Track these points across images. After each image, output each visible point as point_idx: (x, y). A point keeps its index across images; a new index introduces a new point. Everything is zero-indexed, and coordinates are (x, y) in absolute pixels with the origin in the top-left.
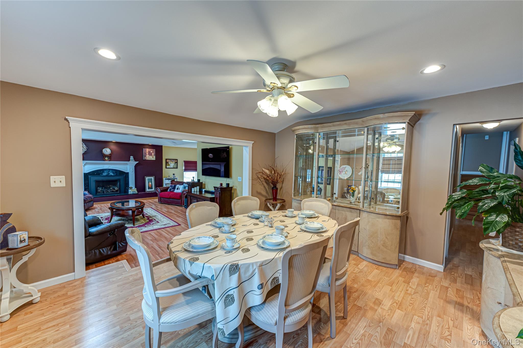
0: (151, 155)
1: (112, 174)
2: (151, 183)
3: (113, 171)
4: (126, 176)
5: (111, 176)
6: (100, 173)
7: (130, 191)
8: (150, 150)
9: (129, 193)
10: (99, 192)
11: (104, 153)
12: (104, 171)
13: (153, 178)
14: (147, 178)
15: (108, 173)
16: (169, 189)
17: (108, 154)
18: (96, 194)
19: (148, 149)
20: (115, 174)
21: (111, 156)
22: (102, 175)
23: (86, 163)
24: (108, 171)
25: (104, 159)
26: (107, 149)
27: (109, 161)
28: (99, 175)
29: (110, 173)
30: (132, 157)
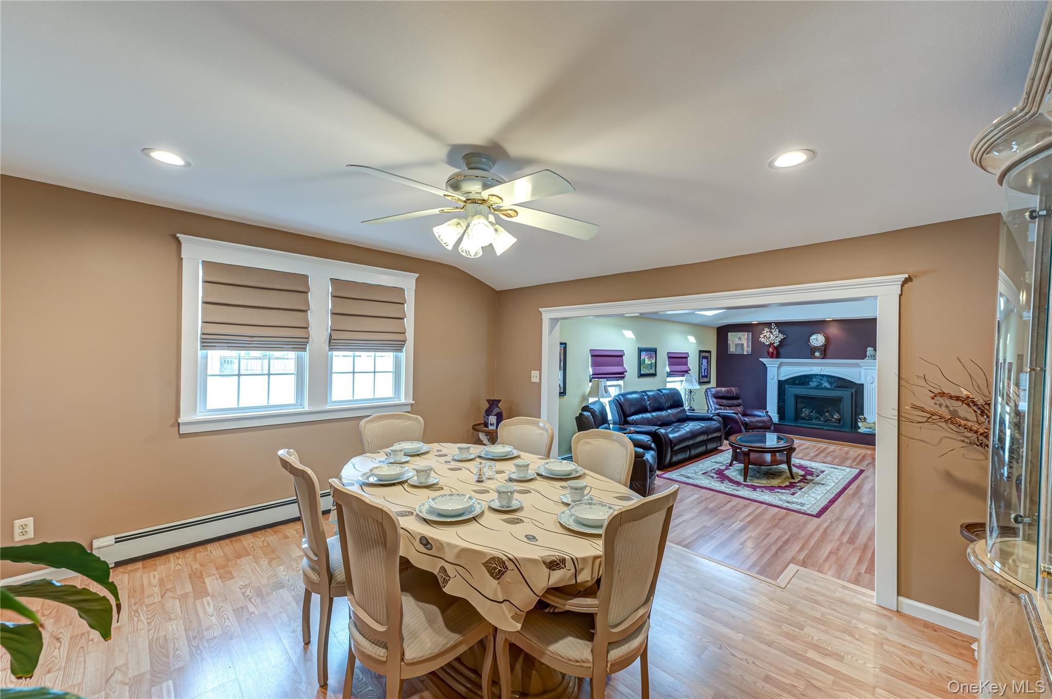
1: (828, 386)
3: (830, 380)
4: (856, 391)
5: (826, 389)
6: (806, 382)
7: (860, 424)
9: (861, 430)
10: (803, 419)
11: (812, 344)
12: (812, 378)
15: (819, 382)
17: (819, 345)
18: (797, 420)
20: (833, 386)
21: (825, 350)
22: (809, 386)
23: (781, 363)
24: (821, 378)
25: (814, 354)
26: (819, 336)
27: (822, 359)
28: (804, 385)
29: (823, 382)
30: (871, 350)
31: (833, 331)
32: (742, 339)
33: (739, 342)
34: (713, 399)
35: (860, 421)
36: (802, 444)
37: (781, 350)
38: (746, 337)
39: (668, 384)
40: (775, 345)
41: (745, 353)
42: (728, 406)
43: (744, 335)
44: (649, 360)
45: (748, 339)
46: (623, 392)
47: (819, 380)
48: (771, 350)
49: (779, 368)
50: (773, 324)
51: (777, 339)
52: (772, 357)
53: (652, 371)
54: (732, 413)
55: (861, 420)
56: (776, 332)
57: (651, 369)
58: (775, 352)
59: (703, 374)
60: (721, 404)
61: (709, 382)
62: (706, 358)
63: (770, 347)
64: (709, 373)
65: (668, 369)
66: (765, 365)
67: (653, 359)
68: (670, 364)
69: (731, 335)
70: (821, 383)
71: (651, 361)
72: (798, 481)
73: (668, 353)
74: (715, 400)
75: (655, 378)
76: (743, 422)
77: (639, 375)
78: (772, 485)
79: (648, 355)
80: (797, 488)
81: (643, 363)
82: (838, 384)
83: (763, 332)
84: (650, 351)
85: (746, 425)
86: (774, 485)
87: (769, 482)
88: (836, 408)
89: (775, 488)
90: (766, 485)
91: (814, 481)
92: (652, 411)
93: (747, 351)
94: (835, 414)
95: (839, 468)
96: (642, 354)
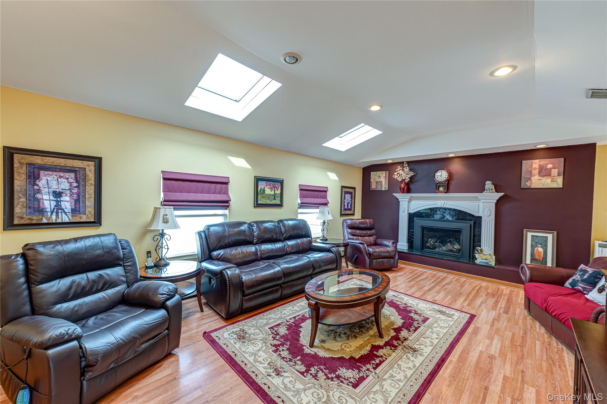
0: (549, 175)
1: (450, 218)
2: (541, 250)
3: (452, 212)
4: (474, 223)
5: (448, 221)
6: (431, 215)
7: (477, 255)
8: (543, 162)
9: (477, 262)
10: (428, 248)
11: (437, 179)
12: (436, 211)
13: (550, 237)
14: (530, 235)
15: (443, 215)
16: (570, 280)
17: (443, 180)
18: (423, 249)
19: (537, 161)
20: (455, 218)
21: (448, 184)
22: (434, 218)
23: (411, 197)
24: (444, 211)
25: (438, 189)
26: (443, 172)
27: (445, 193)
28: (429, 218)
29: (445, 214)
30: (489, 184)
31: (457, 167)
32: (381, 177)
33: (379, 180)
34: (348, 229)
35: (477, 252)
36: (425, 272)
37: (412, 186)
38: (384, 175)
39: (299, 215)
40: (405, 181)
41: (383, 189)
42: (361, 236)
43: (383, 174)
44: (271, 191)
45: (386, 177)
46: (228, 221)
47: (442, 213)
48: (402, 185)
49: (409, 202)
50: (405, 163)
51: (407, 175)
52: (403, 192)
53: (278, 202)
54: (360, 243)
55: (477, 251)
56: (407, 169)
57: (275, 199)
58: (406, 188)
59: (346, 207)
60: (353, 234)
61: (353, 214)
62: (350, 193)
63: (402, 183)
64: (353, 206)
65: (299, 202)
66: (398, 199)
67: (277, 190)
68: (302, 197)
69: (373, 174)
70: (444, 216)
71: (275, 192)
72: (386, 342)
73: (300, 185)
74: (349, 231)
75: (281, 209)
76: (368, 252)
77: (255, 205)
78: (344, 356)
79: (269, 185)
80: (375, 363)
81: (263, 193)
82: (459, 217)
83: (397, 170)
84: (273, 182)
85: (370, 255)
86: (345, 357)
87: (343, 347)
88: (456, 239)
89: (343, 363)
90: (332, 356)
91: (406, 343)
92: (259, 242)
93: (385, 187)
94: (456, 244)
95: (447, 312)
96: (260, 183)
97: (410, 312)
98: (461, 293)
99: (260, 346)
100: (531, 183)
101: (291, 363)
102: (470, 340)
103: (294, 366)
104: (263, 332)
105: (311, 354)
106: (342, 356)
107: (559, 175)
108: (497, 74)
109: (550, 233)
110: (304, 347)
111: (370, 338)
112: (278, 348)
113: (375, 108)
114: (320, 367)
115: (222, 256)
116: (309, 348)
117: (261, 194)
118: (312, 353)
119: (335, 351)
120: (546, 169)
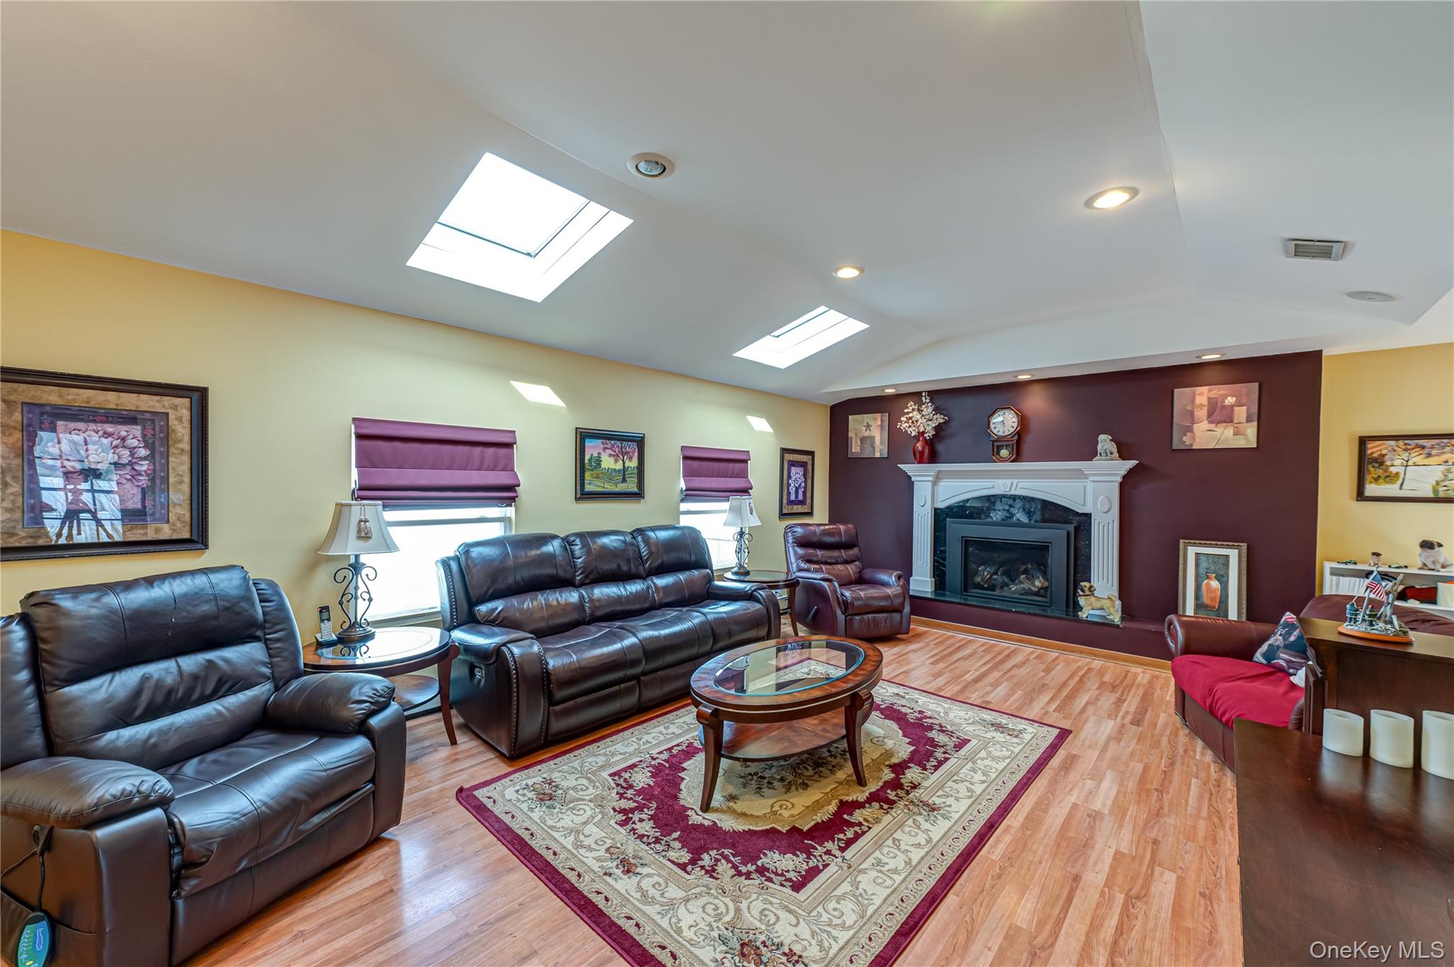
0: (1229, 420)
1: (1024, 519)
2: (1215, 584)
3: (1028, 506)
4: (1076, 529)
5: (1020, 524)
6: (983, 512)
7: (1082, 601)
8: (1217, 391)
9: (1083, 615)
10: (979, 586)
11: (995, 431)
12: (994, 503)
13: (1233, 554)
14: (1192, 551)
15: (1008, 511)
17: (1007, 433)
18: (966, 590)
19: (1204, 389)
20: (1035, 517)
21: (1019, 442)
22: (989, 520)
23: (939, 472)
24: (1011, 502)
25: (998, 453)
26: (1007, 414)
27: (1012, 462)
28: (980, 519)
29: (1014, 511)
30: (1105, 440)
31: (1037, 402)
32: (871, 428)
33: (867, 434)
34: (796, 548)
35: (1081, 593)
36: (970, 641)
37: (940, 448)
38: (879, 422)
39: (682, 517)
40: (926, 435)
41: (878, 455)
42: (826, 563)
43: (876, 420)
44: (616, 461)
45: (882, 427)
46: (514, 533)
47: (1007, 508)
48: (919, 446)
49: (934, 483)
50: (924, 394)
51: (930, 423)
52: (921, 462)
53: (631, 486)
54: (824, 580)
55: (1083, 591)
56: (928, 409)
57: (624, 480)
58: (927, 451)
59: (793, 497)
60: (810, 558)
61: (810, 514)
62: (803, 465)
63: (919, 441)
64: (809, 495)
65: (682, 485)
66: (910, 478)
67: (630, 459)
68: (688, 474)
69: (853, 420)
70: (1011, 513)
71: (624, 463)
72: (870, 794)
73: (683, 448)
74: (800, 551)
75: (640, 502)
76: (841, 600)
77: (579, 495)
78: (776, 826)
79: (611, 449)
80: (844, 838)
81: (596, 467)
82: (1043, 515)
83: (906, 411)
84: (619, 440)
85: (845, 605)
86: (780, 829)
87: (776, 808)
88: (1039, 565)
89: (774, 841)
90: (751, 828)
91: (914, 794)
92: (587, 581)
93: (881, 451)
94: (1038, 577)
95: (1010, 726)
96: (589, 443)
97: (930, 728)
98: (1044, 685)
99: (589, 813)
100: (1194, 438)
101: (658, 846)
102: (1054, 782)
103: (664, 853)
104: (597, 784)
105: (704, 825)
106: (773, 828)
107: (1249, 420)
108: (1100, 203)
109: (1233, 547)
110: (689, 813)
111: (836, 788)
112: (630, 815)
113: (848, 273)
114: (723, 852)
115: (501, 615)
116: (701, 813)
117: (592, 470)
118: (706, 823)
119: (758, 817)
120: (1224, 407)
